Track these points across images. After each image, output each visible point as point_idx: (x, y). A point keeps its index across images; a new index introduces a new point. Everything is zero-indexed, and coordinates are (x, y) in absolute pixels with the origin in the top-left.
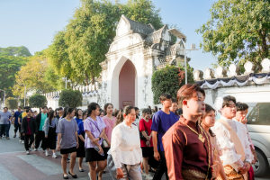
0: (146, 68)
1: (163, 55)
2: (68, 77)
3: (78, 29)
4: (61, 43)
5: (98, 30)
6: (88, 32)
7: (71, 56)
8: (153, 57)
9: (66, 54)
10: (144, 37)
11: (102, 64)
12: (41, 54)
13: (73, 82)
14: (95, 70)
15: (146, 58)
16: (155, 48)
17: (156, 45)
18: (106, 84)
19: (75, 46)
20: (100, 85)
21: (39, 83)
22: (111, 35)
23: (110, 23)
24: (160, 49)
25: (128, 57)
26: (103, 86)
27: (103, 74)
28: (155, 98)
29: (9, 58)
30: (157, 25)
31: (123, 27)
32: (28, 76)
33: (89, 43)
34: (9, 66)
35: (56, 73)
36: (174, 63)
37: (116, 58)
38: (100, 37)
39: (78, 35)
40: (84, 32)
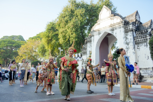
0: (126, 38)
6: (73, 20)
8: (132, 30)
11: (88, 38)
12: (33, 38)
15: (126, 32)
17: (133, 23)
27: (88, 45)
33: (75, 26)
34: (14, 45)
35: (46, 48)
37: (99, 34)
40: (70, 20)
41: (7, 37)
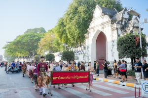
0: (113, 36)
1: (124, 28)
2: (66, 43)
3: (71, 15)
4: (62, 24)
5: (83, 15)
6: (77, 17)
7: (67, 31)
8: (117, 29)
9: (65, 30)
10: (111, 17)
11: (86, 35)
12: (51, 31)
13: (69, 46)
14: (81, 38)
15: (113, 30)
16: (118, 23)
17: (119, 21)
18: (88, 47)
19: (70, 26)
20: (85, 48)
21: (51, 47)
22: (90, 18)
23: (90, 10)
24: (121, 24)
25: (101, 30)
26: (86, 48)
27: (86, 41)
28: (119, 55)
29: (35, 34)
30: (119, 9)
31: (98, 12)
32: (44, 43)
33: (77, 23)
34: (35, 38)
35: (60, 41)
36: (132, 32)
37: (94, 31)
38: (84, 19)
39: (71, 19)
40: (74, 17)
41: (31, 29)
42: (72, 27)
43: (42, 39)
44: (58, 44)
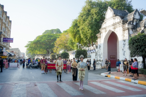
0: (124, 36)
1: (135, 28)
2: (80, 43)
3: (84, 17)
4: (76, 25)
5: (95, 16)
6: (89, 18)
7: (81, 32)
8: (128, 29)
9: (79, 31)
10: (122, 18)
11: (98, 35)
12: (66, 31)
13: (82, 45)
14: (94, 38)
15: (124, 30)
16: (129, 24)
17: (130, 22)
18: (100, 46)
19: (83, 26)
20: (97, 47)
21: (66, 46)
22: (102, 19)
23: (102, 12)
24: (133, 24)
25: (113, 30)
26: (99, 47)
27: (98, 40)
28: (131, 54)
29: (52, 34)
30: (130, 9)
31: (109, 13)
32: (60, 43)
33: (90, 24)
34: (52, 38)
35: (73, 41)
36: (143, 32)
37: (106, 31)
38: (96, 20)
39: (84, 20)
40: (87, 18)
41: (48, 30)
42: (85, 28)
43: (58, 39)
44: (72, 43)
